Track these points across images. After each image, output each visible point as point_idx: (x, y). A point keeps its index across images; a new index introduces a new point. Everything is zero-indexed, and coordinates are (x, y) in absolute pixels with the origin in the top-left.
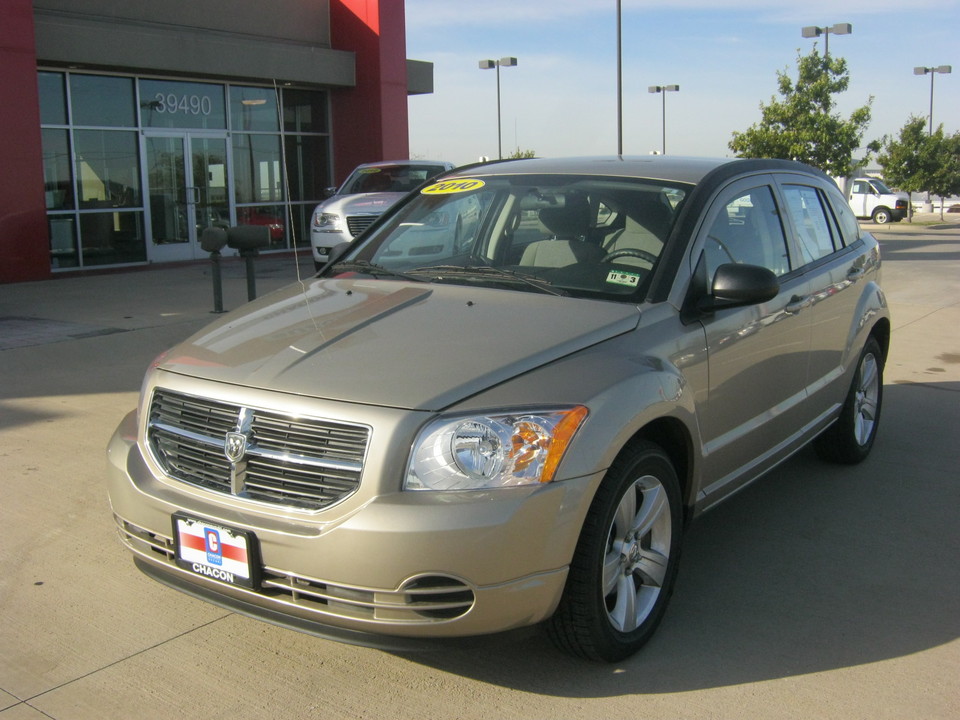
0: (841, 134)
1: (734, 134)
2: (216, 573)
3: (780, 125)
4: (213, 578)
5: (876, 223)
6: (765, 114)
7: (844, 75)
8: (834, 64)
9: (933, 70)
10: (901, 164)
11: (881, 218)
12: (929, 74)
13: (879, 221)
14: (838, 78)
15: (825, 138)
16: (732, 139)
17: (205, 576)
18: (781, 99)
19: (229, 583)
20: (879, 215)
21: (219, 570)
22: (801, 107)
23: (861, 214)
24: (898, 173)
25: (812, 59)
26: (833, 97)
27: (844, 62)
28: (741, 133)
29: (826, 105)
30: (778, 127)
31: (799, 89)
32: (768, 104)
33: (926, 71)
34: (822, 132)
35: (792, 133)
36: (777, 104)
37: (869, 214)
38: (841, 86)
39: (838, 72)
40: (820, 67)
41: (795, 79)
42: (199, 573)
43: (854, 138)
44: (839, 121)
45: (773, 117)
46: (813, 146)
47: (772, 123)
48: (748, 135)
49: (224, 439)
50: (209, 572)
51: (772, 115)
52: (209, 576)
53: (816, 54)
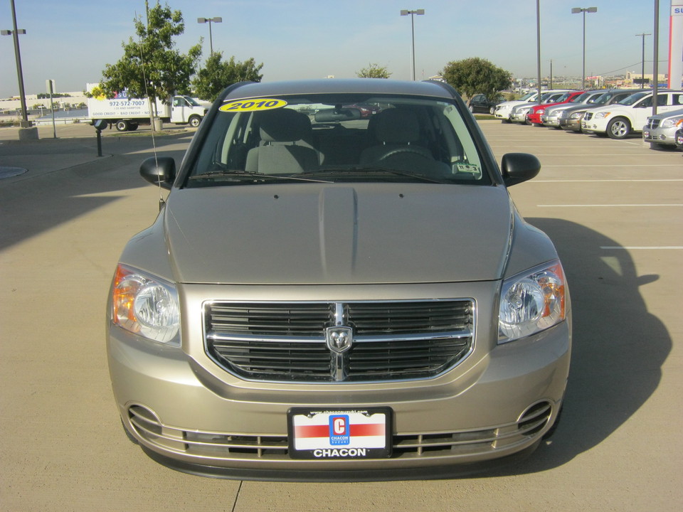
0: (183, 64)
1: (107, 65)
2: (344, 452)
3: (138, 59)
4: (341, 457)
5: (192, 126)
6: (127, 50)
7: (181, 23)
8: (173, 15)
9: (210, 20)
10: (208, 85)
11: (195, 122)
12: (208, 23)
13: (193, 124)
14: (177, 25)
15: (173, 67)
16: (106, 69)
17: (331, 458)
18: (138, 40)
19: (361, 457)
20: (193, 121)
21: (348, 450)
22: (154, 46)
23: (181, 121)
24: (208, 91)
25: (157, 10)
26: (173, 38)
27: (180, 14)
28: (112, 65)
29: (169, 44)
30: (137, 60)
31: (150, 32)
32: (127, 43)
33: (206, 20)
34: (171, 63)
35: (150, 64)
36: (135, 44)
37: (187, 120)
38: (179, 30)
39: (177, 20)
40: (162, 17)
41: (146, 25)
42: (322, 458)
43: (191, 68)
44: (180, 55)
45: (132, 53)
46: (162, 73)
47: (132, 57)
48: (119, 66)
49: (322, 335)
50: (335, 453)
51: (132, 51)
52: (335, 457)
53: (160, 7)
